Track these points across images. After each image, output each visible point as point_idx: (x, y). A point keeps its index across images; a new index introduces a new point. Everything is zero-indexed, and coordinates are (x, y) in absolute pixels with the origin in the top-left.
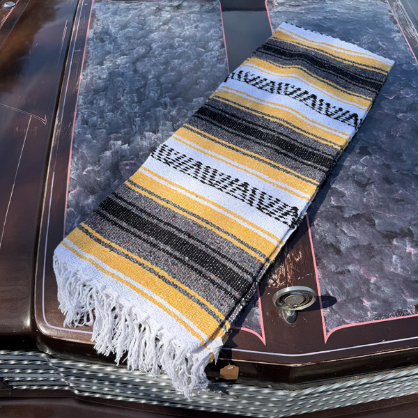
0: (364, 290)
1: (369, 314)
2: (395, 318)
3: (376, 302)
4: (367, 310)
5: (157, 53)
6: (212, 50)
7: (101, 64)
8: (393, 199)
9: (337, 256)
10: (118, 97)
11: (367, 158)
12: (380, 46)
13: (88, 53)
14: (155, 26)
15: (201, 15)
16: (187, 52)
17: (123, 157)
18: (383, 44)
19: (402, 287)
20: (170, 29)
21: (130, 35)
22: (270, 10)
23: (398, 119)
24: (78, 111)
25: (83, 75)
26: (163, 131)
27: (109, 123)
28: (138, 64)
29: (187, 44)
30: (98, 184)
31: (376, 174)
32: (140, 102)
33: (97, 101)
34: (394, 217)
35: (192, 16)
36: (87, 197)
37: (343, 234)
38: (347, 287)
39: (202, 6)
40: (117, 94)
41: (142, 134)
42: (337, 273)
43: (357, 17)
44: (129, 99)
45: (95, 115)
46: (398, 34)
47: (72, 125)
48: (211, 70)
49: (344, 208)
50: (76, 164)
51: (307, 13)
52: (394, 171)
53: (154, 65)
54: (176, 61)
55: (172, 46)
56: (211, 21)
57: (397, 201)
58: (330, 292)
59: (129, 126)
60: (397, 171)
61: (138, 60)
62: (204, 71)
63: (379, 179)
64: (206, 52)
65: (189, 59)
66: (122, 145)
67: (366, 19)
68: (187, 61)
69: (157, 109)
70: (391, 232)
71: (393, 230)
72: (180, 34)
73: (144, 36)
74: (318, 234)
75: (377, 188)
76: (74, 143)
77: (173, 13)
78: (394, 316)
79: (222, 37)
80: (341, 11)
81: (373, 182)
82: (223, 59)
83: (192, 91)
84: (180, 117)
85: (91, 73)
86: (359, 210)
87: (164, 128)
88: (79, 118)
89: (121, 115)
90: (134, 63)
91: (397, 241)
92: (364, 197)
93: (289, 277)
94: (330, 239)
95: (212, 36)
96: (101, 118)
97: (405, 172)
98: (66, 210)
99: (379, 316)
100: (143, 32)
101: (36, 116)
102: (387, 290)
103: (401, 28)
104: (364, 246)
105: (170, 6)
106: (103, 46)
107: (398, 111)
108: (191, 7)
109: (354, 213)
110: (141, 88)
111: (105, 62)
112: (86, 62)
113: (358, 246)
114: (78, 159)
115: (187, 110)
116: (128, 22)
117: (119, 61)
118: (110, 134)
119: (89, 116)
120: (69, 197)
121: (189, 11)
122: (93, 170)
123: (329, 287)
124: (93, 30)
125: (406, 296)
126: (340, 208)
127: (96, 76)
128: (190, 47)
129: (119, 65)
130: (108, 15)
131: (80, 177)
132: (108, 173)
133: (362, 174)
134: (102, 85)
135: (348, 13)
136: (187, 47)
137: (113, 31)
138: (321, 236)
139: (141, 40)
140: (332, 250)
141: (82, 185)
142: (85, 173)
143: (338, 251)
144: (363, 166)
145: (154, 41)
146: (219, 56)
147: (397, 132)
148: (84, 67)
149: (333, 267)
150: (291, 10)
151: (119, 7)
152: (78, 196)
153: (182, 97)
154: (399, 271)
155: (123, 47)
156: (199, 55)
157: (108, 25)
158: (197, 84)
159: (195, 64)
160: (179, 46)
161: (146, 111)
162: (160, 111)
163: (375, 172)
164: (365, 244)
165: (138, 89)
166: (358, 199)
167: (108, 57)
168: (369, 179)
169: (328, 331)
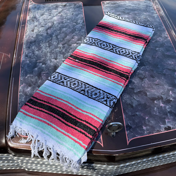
0: (143, 122)
1: (145, 132)
2: (156, 134)
3: (148, 127)
4: (145, 131)
5: (56, 25)
6: (79, 24)
7: (33, 31)
8: (155, 84)
9: (132, 109)
10: (40, 45)
11: (143, 67)
12: (149, 20)
13: (27, 26)
14: (55, 14)
15: (74, 9)
16: (69, 25)
17: (43, 70)
18: (150, 19)
19: (159, 121)
20: (61, 16)
21: (45, 18)
22: (103, 6)
23: (157, 51)
24: (23, 51)
25: (25, 36)
26: (59, 59)
27: (37, 56)
28: (49, 30)
29: (69, 21)
30: (32, 82)
31: (147, 74)
32: (49, 46)
33: (31, 47)
34: (155, 92)
35: (71, 9)
36: (28, 88)
37: (134, 99)
38: (136, 121)
39: (75, 5)
40: (39, 44)
41: (50, 60)
42: (132, 116)
43: (139, 8)
44: (45, 46)
45: (31, 53)
46: (156, 15)
47: (21, 57)
48: (79, 32)
49: (134, 88)
50: (23, 74)
51: (119, 7)
52: (155, 72)
53: (55, 31)
54: (64, 29)
55: (62, 23)
56: (79, 11)
57: (156, 85)
58: (129, 124)
59: (45, 57)
60: (156, 72)
61: (48, 29)
62: (76, 33)
63: (148, 76)
64: (77, 25)
65: (69, 28)
66: (42, 65)
67: (143, 9)
68: (69, 29)
69: (57, 49)
70: (154, 98)
71: (154, 97)
72: (66, 17)
73: (51, 19)
74: (124, 100)
75: (148, 80)
76: (22, 65)
77: (63, 9)
78: (156, 133)
79: (83, 18)
80: (133, 5)
81: (146, 77)
82: (84, 28)
83: (71, 41)
84: (66, 53)
85: (29, 35)
86: (140, 89)
87: (60, 57)
88: (24, 54)
89: (41, 52)
90: (47, 30)
91: (156, 101)
92: (143, 84)
93: (112, 118)
94: (129, 102)
95: (79, 18)
96: (33, 54)
97: (159, 73)
98: (19, 94)
99: (150, 133)
100: (50, 17)
101: (5, 54)
102: (153, 122)
103: (157, 12)
104: (143, 104)
105: (62, 5)
106: (34, 23)
107: (156, 47)
108: (70, 5)
109: (139, 90)
110: (50, 40)
111: (34, 30)
112: (26, 30)
113: (140, 104)
114: (24, 72)
115: (69, 49)
116: (44, 13)
117: (40, 30)
118: (37, 60)
119: (28, 53)
120: (20, 88)
121: (69, 7)
122: (30, 76)
123: (129, 122)
124: (29, 16)
125: (161, 124)
126: (133, 89)
127: (31, 36)
128: (70, 23)
129: (40, 31)
130: (35, 10)
131: (24, 79)
132: (36, 77)
133: (141, 74)
134: (33, 40)
135: (135, 6)
136: (69, 23)
137: (38, 17)
138: (125, 101)
139: (50, 20)
140: (130, 106)
141: (25, 83)
142: (26, 78)
143: (132, 106)
144: (142, 70)
145: (55, 20)
146: (82, 26)
147: (156, 56)
148: (26, 32)
149: (130, 113)
150: (112, 5)
151: (40, 7)
152: (24, 87)
153: (67, 44)
154: (157, 114)
155: (42, 23)
156: (74, 26)
157: (36, 14)
158: (73, 38)
159: (72, 30)
160: (65, 22)
161: (52, 50)
162: (58, 50)
163: (147, 73)
164: (143, 103)
165: (49, 41)
166: (140, 84)
167: (36, 28)
168: (144, 76)
169: (129, 140)
